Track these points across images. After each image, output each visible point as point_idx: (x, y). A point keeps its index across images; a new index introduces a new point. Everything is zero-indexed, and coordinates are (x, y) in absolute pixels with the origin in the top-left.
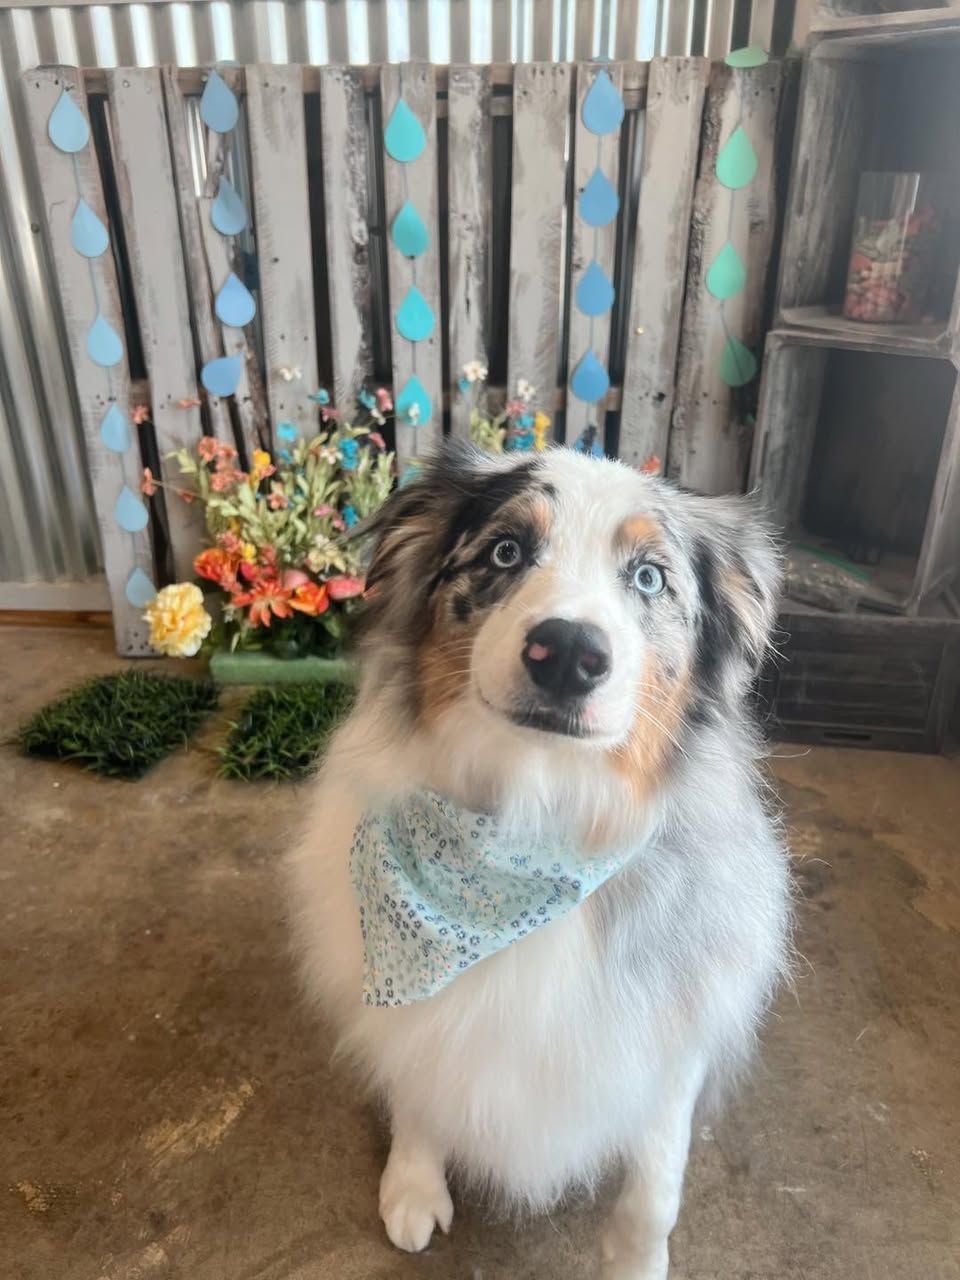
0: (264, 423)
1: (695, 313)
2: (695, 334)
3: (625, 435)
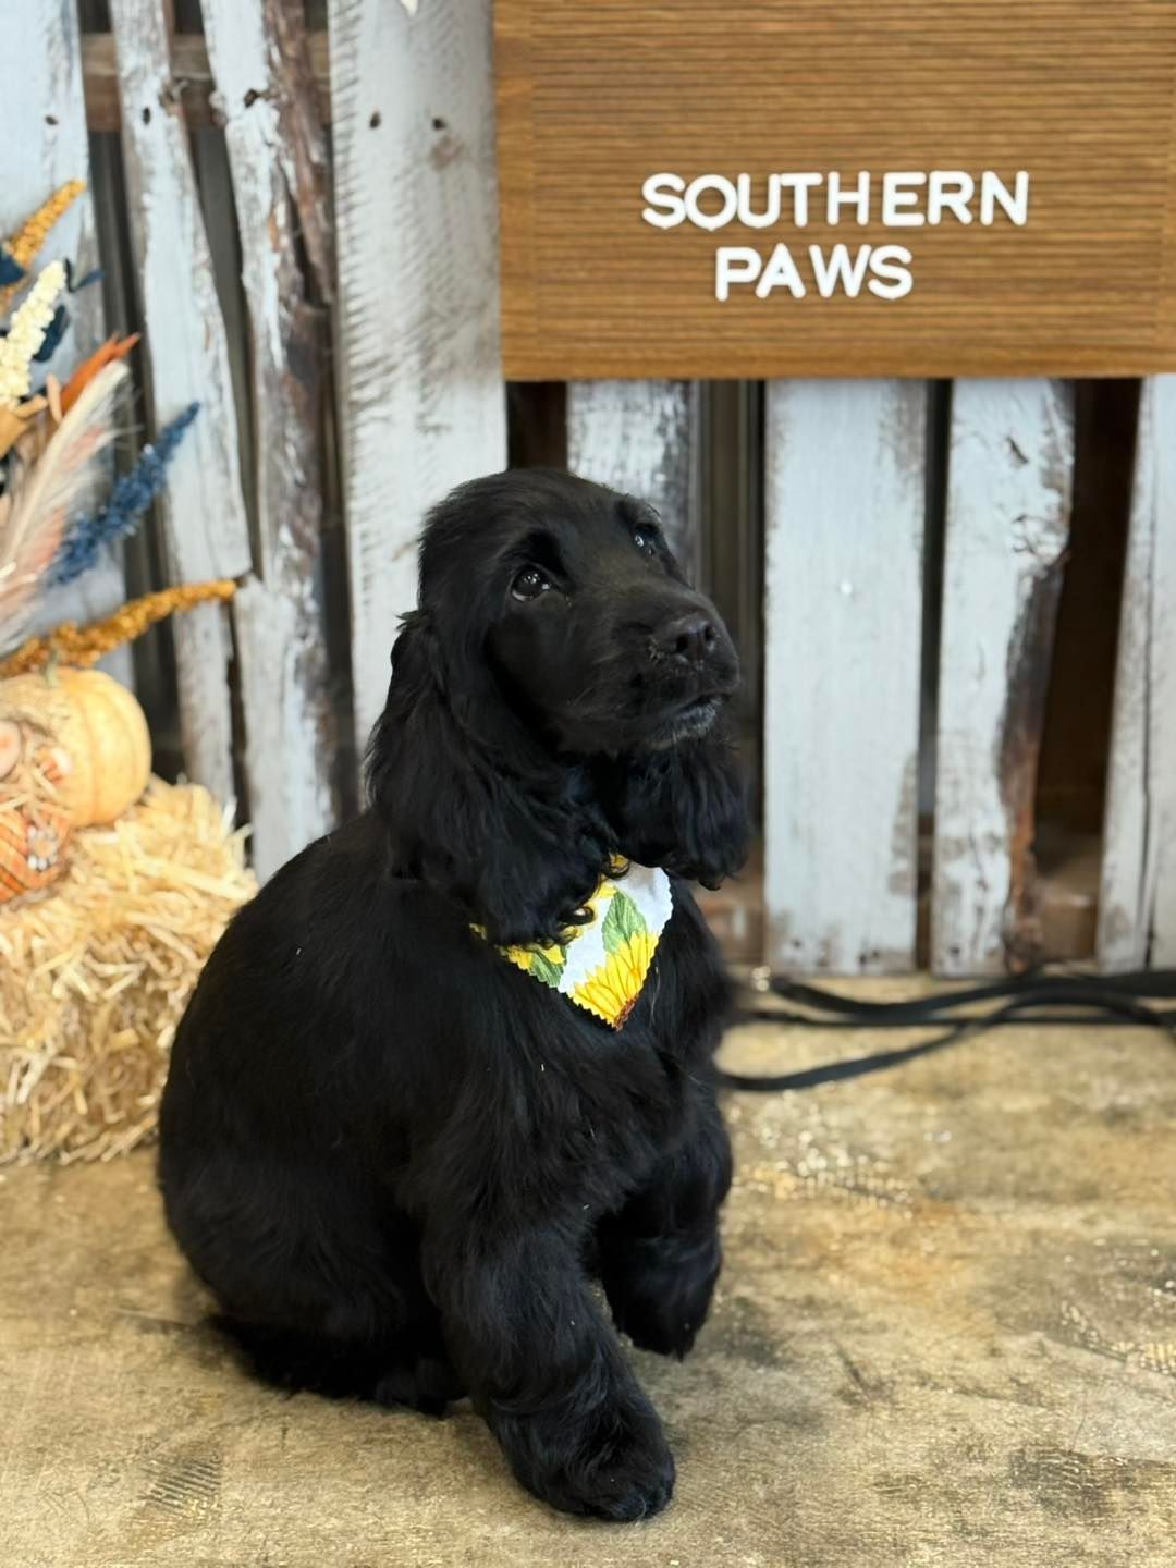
0: (311, 183)
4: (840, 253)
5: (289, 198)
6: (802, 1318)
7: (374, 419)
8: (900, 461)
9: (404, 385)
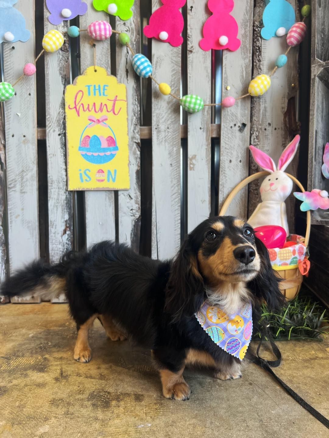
0: (2, 147)
3: (223, 149)
6: (57, 361)
7: (13, 191)
8: (109, 199)
9: (18, 184)
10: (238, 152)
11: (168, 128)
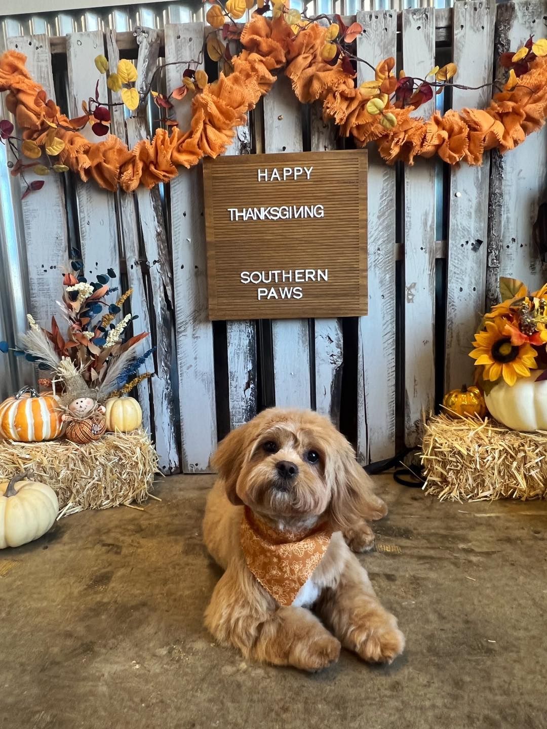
0: (168, 281)
1: (501, 179)
2: (501, 195)
3: (451, 274)
4: (286, 289)
5: (164, 285)
7: (183, 336)
8: (303, 343)
9: (189, 328)
10: (471, 277)
11: (379, 249)
